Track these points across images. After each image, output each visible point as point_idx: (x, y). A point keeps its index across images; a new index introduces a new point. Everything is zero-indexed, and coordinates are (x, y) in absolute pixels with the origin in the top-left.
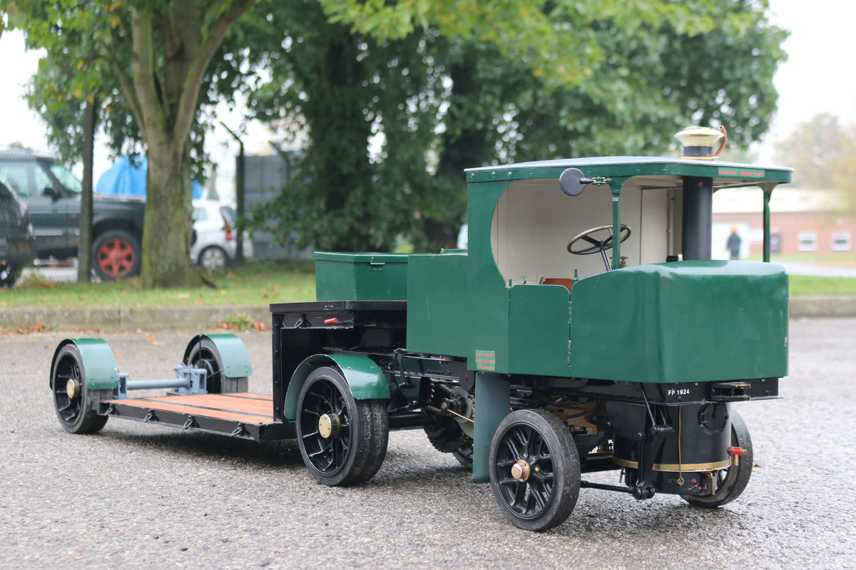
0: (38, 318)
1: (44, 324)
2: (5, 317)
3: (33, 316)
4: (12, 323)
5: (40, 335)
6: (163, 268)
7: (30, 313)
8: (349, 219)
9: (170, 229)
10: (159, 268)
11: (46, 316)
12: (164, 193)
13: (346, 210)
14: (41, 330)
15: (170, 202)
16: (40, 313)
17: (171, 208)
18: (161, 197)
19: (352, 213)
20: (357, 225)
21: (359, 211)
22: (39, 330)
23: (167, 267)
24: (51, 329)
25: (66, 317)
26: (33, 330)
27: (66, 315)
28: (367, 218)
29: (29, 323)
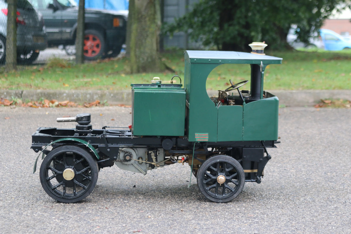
0: (95, 97)
1: (99, 101)
2: (75, 96)
3: (92, 95)
4: (80, 100)
5: (98, 108)
6: (143, 59)
7: (90, 94)
8: (237, 27)
9: (147, 36)
10: (141, 59)
11: (100, 95)
12: (143, 13)
13: (235, 22)
14: (98, 105)
15: (147, 19)
16: (96, 94)
17: (148, 23)
18: (142, 16)
19: (239, 23)
20: (243, 30)
21: (243, 22)
22: (96, 105)
23: (145, 58)
24: (103, 105)
25: (112, 97)
26: (92, 105)
27: (112, 95)
28: (247, 26)
29: (89, 100)
